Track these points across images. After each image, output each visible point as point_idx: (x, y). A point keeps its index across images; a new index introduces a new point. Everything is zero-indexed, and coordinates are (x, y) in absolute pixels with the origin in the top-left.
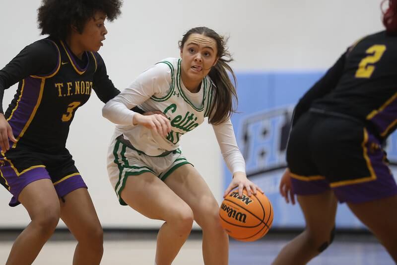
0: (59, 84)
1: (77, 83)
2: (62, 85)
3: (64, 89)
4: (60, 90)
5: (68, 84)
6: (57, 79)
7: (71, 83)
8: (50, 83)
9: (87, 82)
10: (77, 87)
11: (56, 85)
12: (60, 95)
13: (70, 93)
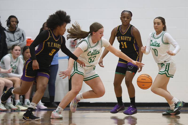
0: (49, 43)
1: (55, 44)
2: (50, 43)
3: (50, 44)
4: (49, 45)
5: (52, 43)
6: (48, 41)
7: (53, 43)
8: (46, 43)
9: (58, 44)
10: (55, 45)
11: (48, 43)
12: (49, 46)
13: (52, 46)
